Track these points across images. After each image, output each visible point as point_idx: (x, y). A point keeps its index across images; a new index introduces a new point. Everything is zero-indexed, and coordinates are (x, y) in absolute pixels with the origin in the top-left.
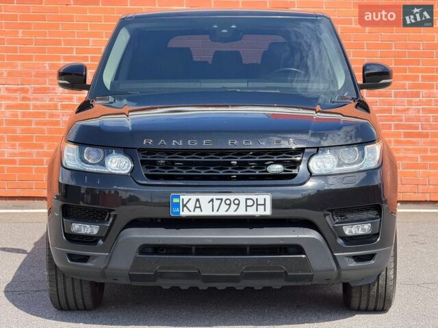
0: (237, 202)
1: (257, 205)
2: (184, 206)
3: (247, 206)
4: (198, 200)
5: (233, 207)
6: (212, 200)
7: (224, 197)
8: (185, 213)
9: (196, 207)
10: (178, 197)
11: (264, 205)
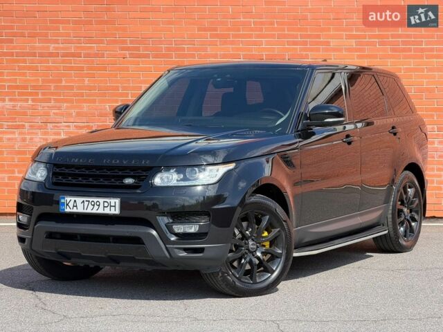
0: (98, 203)
1: (111, 206)
2: (67, 205)
3: (104, 207)
4: (75, 201)
5: (96, 207)
6: (83, 202)
7: (91, 200)
8: (68, 210)
9: (74, 206)
10: (64, 198)
11: (115, 206)
